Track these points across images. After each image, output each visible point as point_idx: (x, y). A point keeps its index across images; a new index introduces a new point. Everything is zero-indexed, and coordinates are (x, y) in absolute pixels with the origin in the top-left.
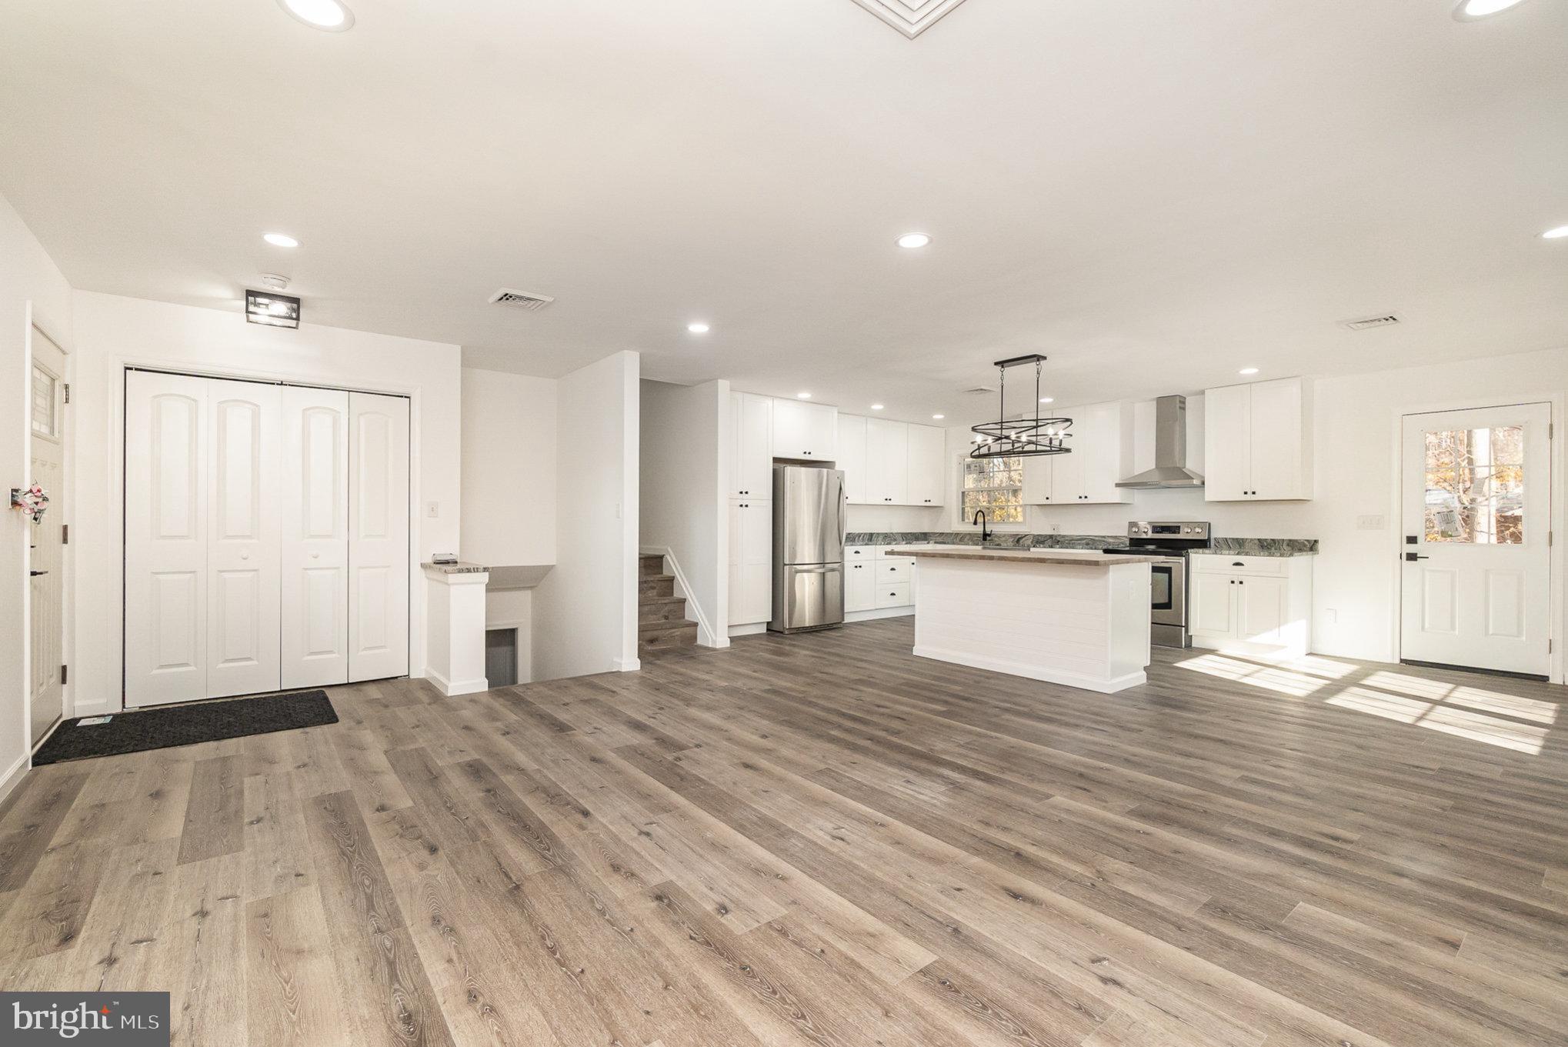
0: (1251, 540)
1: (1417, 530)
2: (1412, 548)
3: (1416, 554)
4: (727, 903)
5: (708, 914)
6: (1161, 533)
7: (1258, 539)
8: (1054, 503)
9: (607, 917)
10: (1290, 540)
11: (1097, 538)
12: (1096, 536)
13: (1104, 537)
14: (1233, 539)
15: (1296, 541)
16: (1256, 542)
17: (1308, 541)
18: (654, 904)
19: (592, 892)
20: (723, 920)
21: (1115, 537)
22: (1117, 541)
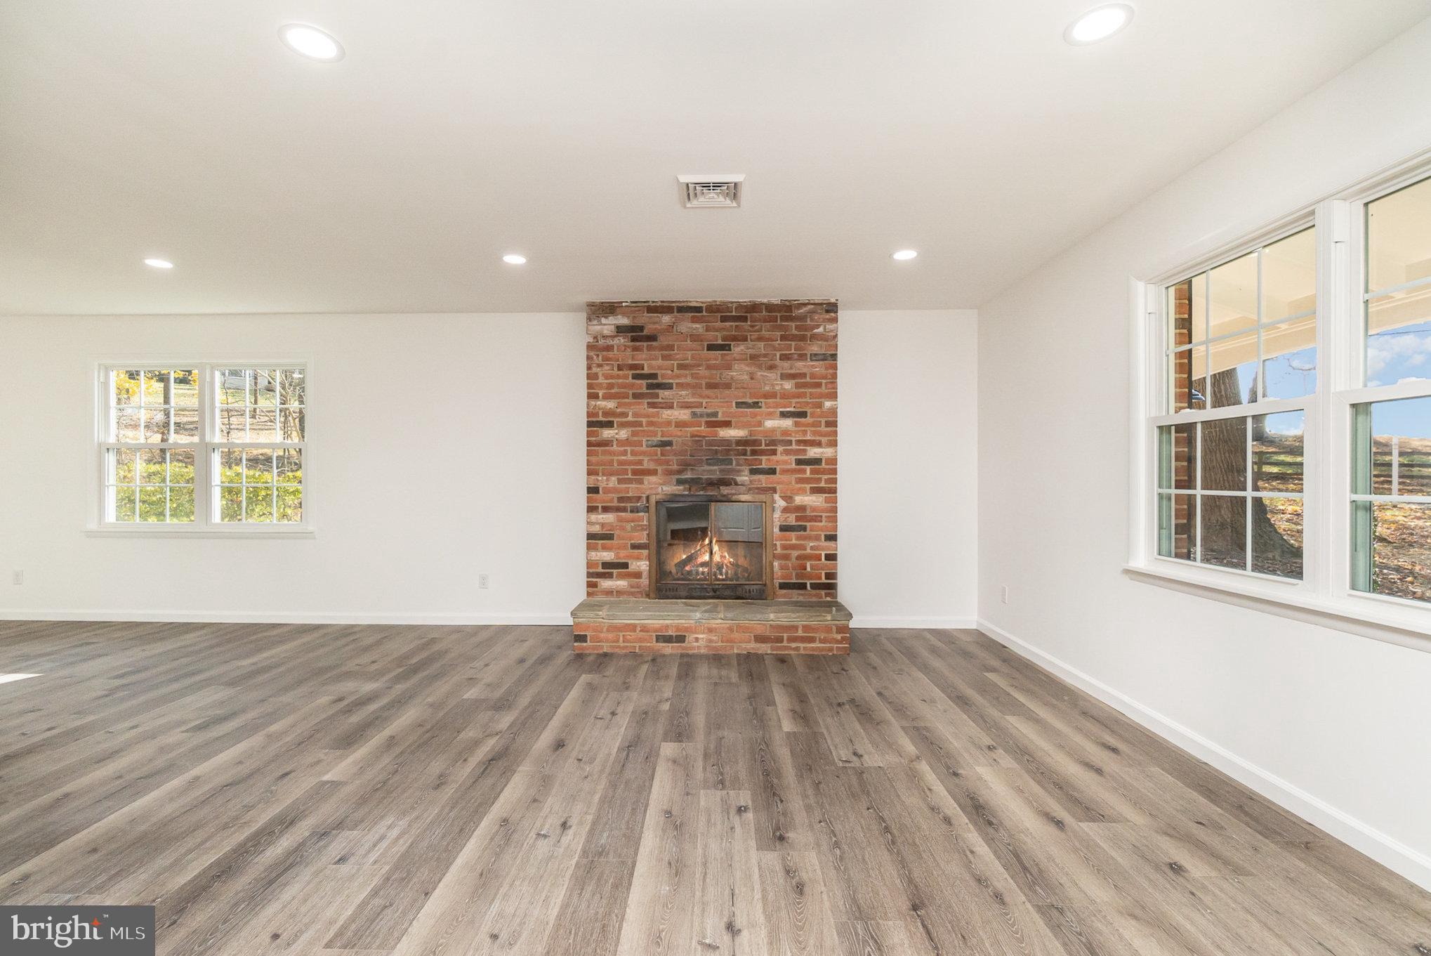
4: (733, 811)
5: (756, 810)
9: (834, 839)
18: (791, 835)
19: (837, 869)
20: (750, 803)
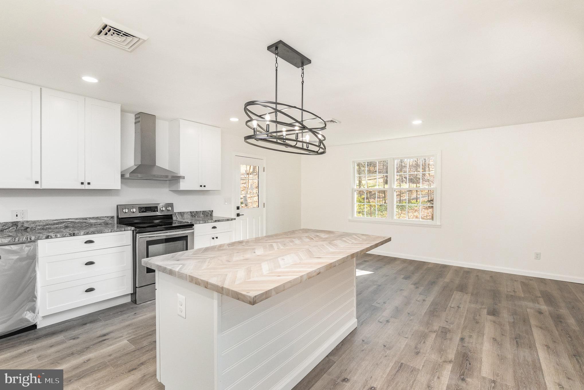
0: (187, 212)
1: (239, 204)
2: (238, 211)
3: (239, 214)
6: (145, 212)
7: (190, 212)
8: (44, 187)
10: (203, 211)
11: (77, 221)
12: (77, 219)
13: (86, 219)
14: (178, 212)
15: (205, 211)
16: (190, 213)
17: (210, 211)
21: (97, 218)
22: (98, 221)
